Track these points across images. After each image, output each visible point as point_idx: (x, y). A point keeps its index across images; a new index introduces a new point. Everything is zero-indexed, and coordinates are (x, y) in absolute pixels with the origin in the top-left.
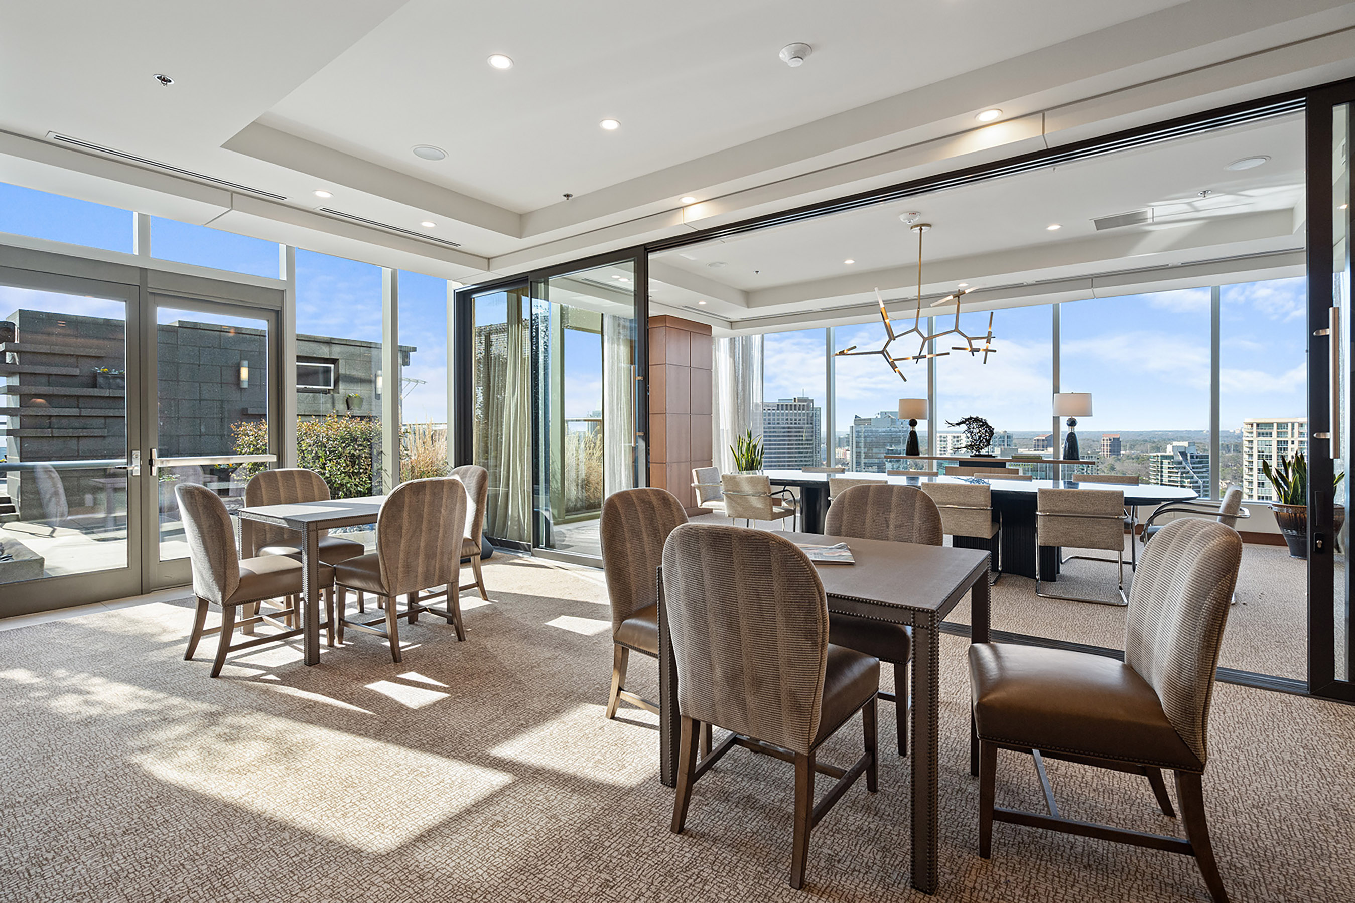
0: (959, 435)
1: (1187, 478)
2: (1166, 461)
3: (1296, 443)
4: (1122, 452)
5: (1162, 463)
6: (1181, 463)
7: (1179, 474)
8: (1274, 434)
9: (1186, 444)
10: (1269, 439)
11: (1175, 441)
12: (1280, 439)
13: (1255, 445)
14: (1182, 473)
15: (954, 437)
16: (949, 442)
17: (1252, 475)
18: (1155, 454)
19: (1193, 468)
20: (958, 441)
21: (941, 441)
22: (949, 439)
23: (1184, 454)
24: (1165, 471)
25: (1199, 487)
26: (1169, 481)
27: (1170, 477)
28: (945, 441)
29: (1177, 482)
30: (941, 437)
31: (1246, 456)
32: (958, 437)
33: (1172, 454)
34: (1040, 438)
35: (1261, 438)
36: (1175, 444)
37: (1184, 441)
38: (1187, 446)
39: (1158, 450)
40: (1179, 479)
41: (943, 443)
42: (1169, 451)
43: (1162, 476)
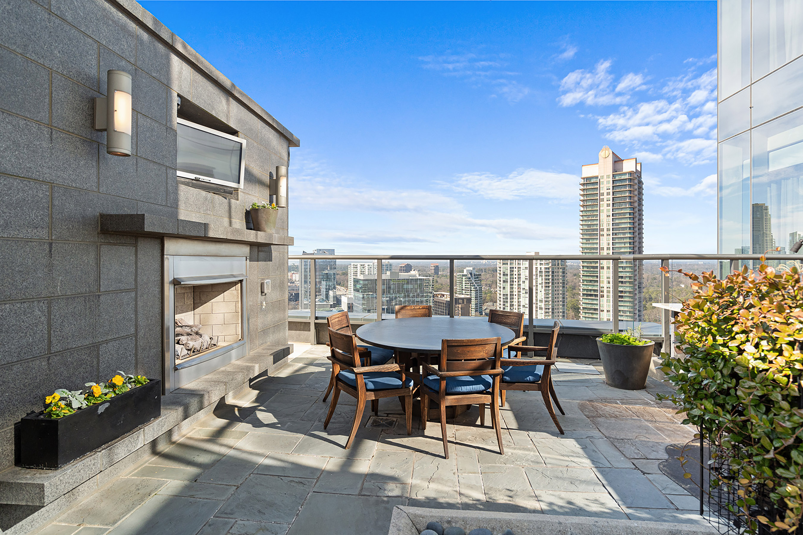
0: (364, 264)
1: (473, 286)
2: (464, 278)
3: (517, 268)
4: (440, 273)
5: (462, 279)
6: (470, 278)
7: (469, 284)
8: (509, 264)
9: (471, 269)
10: (507, 266)
11: (468, 267)
12: (511, 266)
13: (502, 270)
14: (471, 284)
15: (361, 265)
16: (359, 268)
17: (500, 284)
18: (459, 274)
19: (475, 281)
20: (363, 268)
21: (354, 268)
22: (359, 266)
23: (471, 274)
24: (464, 282)
25: (477, 290)
26: (465, 288)
27: (465, 286)
28: (356, 268)
29: (468, 288)
30: (354, 265)
31: (498, 275)
32: (363, 265)
33: (466, 274)
34: (402, 266)
35: (504, 266)
36: (468, 268)
37: (470, 267)
38: (472, 269)
39: (460, 272)
40: (469, 287)
41: (355, 269)
42: (465, 272)
43: (462, 285)
